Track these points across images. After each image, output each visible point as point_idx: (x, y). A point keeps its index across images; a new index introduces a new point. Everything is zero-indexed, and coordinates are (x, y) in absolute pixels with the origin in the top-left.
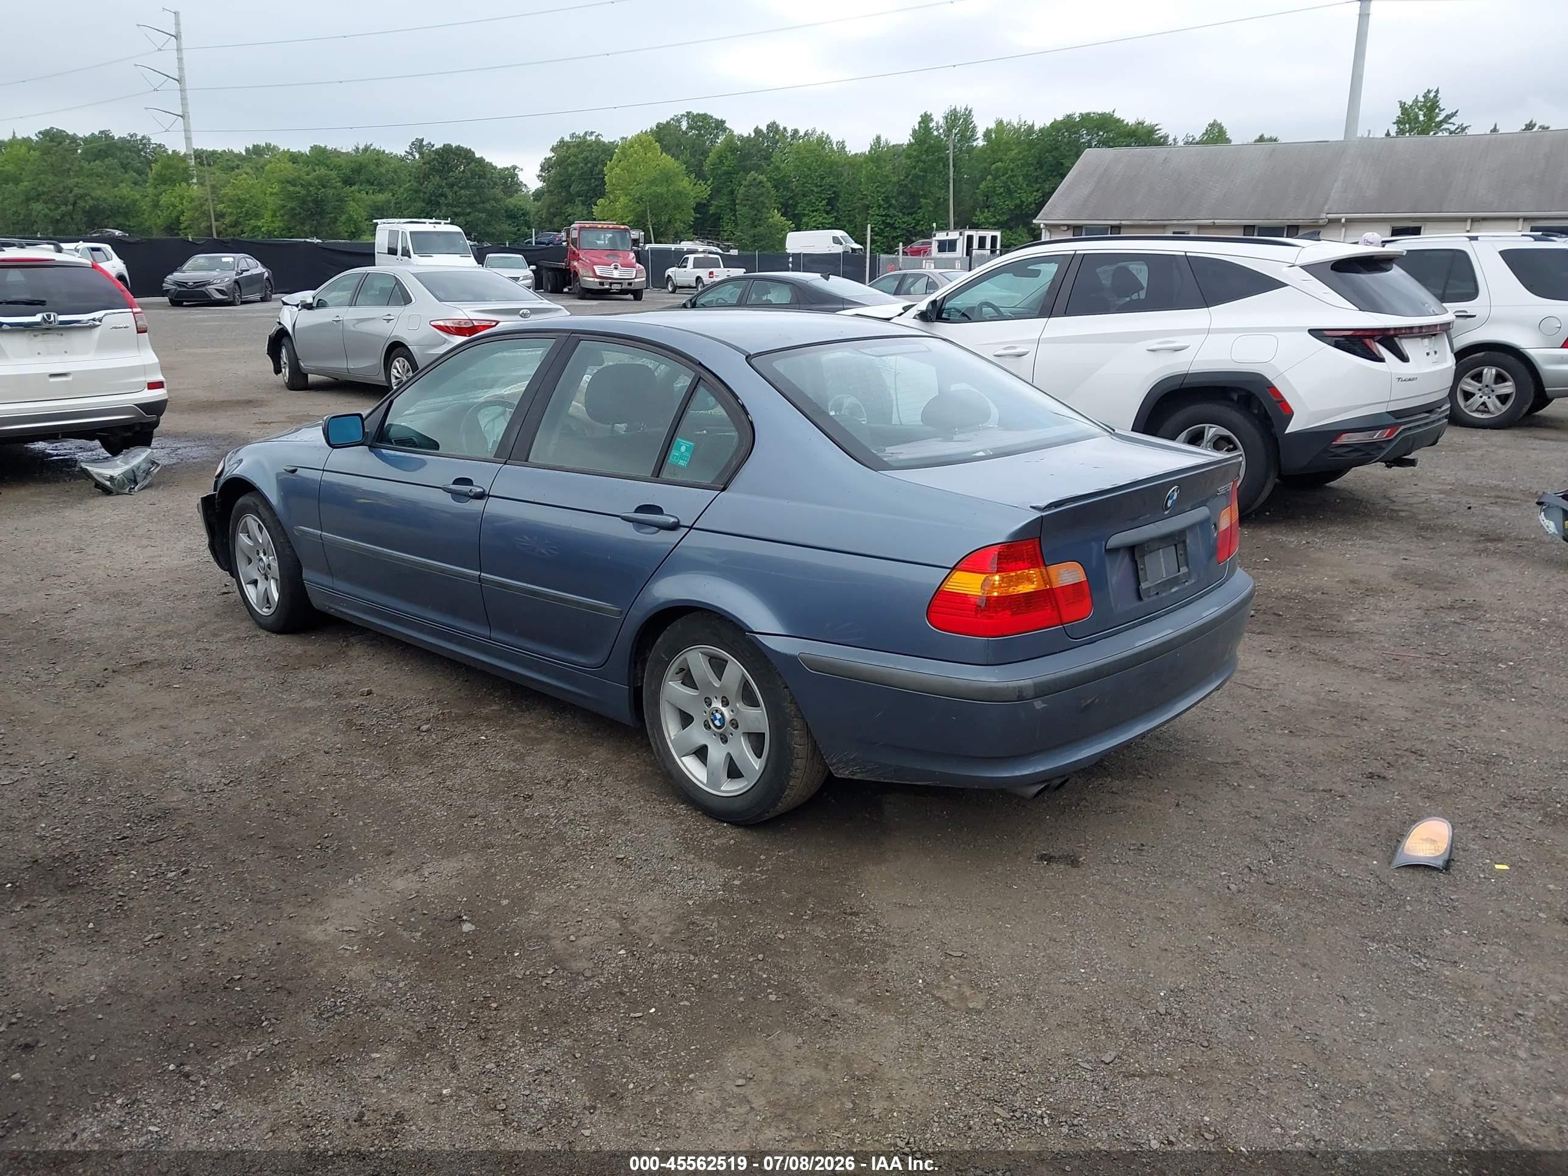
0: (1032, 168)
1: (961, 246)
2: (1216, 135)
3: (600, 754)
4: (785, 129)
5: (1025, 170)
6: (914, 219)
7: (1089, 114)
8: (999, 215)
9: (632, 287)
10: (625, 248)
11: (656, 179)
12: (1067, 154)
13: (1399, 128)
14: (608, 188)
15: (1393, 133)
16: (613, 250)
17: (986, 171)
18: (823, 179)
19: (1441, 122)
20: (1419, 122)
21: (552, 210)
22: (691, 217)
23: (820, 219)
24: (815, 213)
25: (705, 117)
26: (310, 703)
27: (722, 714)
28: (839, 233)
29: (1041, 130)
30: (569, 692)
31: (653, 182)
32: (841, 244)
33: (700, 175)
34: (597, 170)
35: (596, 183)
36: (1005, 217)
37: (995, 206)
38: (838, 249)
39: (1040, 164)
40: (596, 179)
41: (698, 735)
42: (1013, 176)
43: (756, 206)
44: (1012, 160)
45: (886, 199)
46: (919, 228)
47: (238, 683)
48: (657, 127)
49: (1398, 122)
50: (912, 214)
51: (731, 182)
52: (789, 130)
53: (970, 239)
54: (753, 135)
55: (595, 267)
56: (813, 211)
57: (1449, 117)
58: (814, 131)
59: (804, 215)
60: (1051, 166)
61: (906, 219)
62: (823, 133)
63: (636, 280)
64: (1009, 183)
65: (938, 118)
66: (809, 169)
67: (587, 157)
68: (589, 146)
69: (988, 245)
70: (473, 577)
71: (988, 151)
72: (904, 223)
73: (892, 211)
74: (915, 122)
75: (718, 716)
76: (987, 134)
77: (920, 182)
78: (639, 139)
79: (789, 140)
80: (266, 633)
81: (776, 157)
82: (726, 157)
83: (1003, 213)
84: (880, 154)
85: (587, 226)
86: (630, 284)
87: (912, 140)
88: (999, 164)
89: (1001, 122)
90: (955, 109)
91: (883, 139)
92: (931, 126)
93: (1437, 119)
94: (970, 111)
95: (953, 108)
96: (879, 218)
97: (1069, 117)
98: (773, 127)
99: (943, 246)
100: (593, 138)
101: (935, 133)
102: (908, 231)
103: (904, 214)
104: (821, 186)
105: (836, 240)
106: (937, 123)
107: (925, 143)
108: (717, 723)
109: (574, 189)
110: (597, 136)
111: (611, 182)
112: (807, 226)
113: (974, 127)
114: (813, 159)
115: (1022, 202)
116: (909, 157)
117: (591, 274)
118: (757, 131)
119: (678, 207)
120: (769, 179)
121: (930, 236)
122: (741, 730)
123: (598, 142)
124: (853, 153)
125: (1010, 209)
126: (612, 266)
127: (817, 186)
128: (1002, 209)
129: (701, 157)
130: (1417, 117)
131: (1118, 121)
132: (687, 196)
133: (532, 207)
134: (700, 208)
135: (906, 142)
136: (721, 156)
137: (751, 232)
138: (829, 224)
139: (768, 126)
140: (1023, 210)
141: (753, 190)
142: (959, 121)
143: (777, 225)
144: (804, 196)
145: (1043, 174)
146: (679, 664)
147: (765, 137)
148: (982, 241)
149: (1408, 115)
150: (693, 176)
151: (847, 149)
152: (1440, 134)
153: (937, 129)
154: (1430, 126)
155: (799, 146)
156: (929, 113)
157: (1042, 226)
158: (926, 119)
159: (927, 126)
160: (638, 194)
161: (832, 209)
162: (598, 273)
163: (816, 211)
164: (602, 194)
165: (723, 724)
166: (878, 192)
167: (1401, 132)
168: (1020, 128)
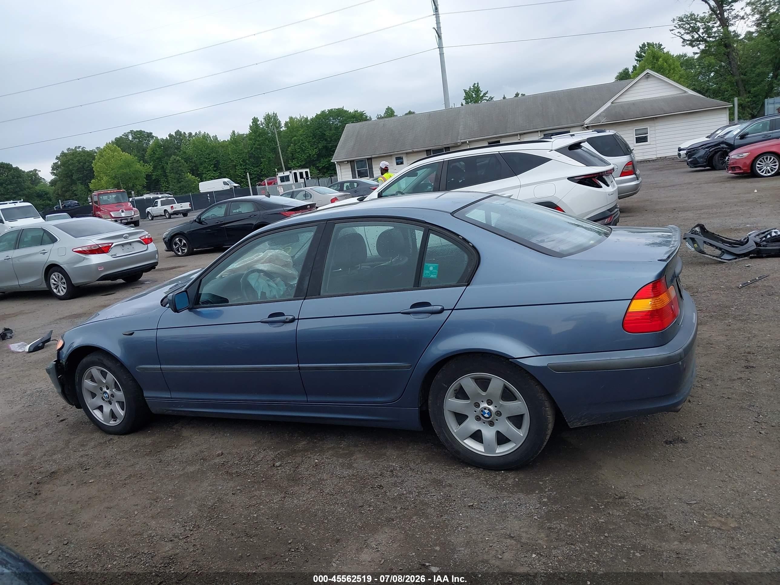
0: (311, 138)
1: (292, 178)
2: (390, 113)
3: (391, 452)
4: (184, 133)
5: (308, 140)
6: (260, 169)
7: (332, 109)
8: (300, 162)
9: (133, 220)
10: (125, 201)
11: (122, 166)
12: (326, 129)
13: (466, 101)
14: (96, 174)
15: (464, 104)
16: (118, 202)
17: (290, 142)
18: (209, 155)
19: (482, 96)
20: (474, 98)
21: (63, 189)
22: (145, 182)
23: (212, 174)
24: (209, 172)
25: (141, 132)
26: (191, 469)
27: (489, 410)
28: (226, 180)
29: (312, 120)
30: (372, 420)
31: (121, 167)
32: (228, 185)
33: (145, 162)
34: (86, 166)
35: (87, 172)
36: (304, 163)
37: (297, 158)
38: (227, 187)
39: (314, 136)
40: (86, 170)
41: (472, 425)
42: (303, 143)
43: (178, 172)
44: (301, 135)
45: (244, 161)
46: (263, 173)
47: (130, 469)
48: (115, 140)
49: (465, 99)
50: (258, 167)
51: (162, 162)
52: (187, 133)
53: (295, 174)
54: (168, 138)
55: (111, 213)
56: (207, 171)
57: (485, 94)
58: (200, 132)
59: (203, 173)
60: (320, 136)
61: (256, 169)
62: (205, 133)
63: (135, 216)
64: (302, 146)
65: (261, 119)
66: (201, 151)
67: (79, 160)
68: (79, 154)
69: (305, 176)
70: (294, 368)
71: (289, 133)
72: (255, 171)
73: (248, 166)
74: (250, 123)
75: (487, 411)
76: (286, 124)
77: (259, 151)
78: (108, 146)
79: (188, 138)
80: (119, 436)
81: (183, 147)
82: (156, 151)
83: (302, 161)
84: (236, 139)
85: (102, 193)
86: (132, 219)
87: (251, 131)
88: (295, 138)
89: (292, 117)
90: (268, 114)
91: (236, 132)
92: (258, 123)
93: (481, 96)
94: (276, 114)
95: (267, 114)
96: (242, 170)
97: (323, 112)
98: (178, 133)
99: (283, 179)
100: (80, 149)
101: (261, 126)
102: (258, 175)
103: (254, 167)
104: (209, 158)
105: (225, 183)
106: (261, 121)
107: (257, 132)
108: (486, 415)
109: (74, 177)
110: (82, 148)
111: (97, 170)
112: (206, 179)
113: (280, 122)
114: (202, 146)
115: (310, 155)
116: (250, 139)
117: (109, 217)
118: (170, 136)
119: (136, 178)
120: (182, 158)
121: (275, 175)
122: (505, 415)
123: (84, 151)
124: (222, 140)
125: (305, 159)
126: (120, 211)
127: (207, 158)
128: (301, 159)
129: (143, 152)
130: (472, 96)
131: (346, 111)
132: (141, 172)
133: (51, 190)
134: (148, 177)
135: (248, 132)
136: (154, 150)
137: (179, 185)
138: (217, 176)
139: (175, 133)
140: (311, 158)
141: (175, 164)
142: (271, 119)
143: (191, 180)
144: (201, 164)
145: (317, 140)
146: (455, 387)
147: (175, 138)
148: (301, 174)
149: (469, 95)
150: (142, 161)
151: (218, 139)
152: (483, 102)
153: (262, 125)
154: (478, 99)
155: (193, 140)
156: (256, 117)
157: (336, 163)
158: (255, 120)
159: (256, 124)
160: (114, 175)
161: (217, 169)
162: (113, 216)
163: (209, 171)
164: (93, 177)
165: (491, 415)
166: (239, 158)
167: (467, 103)
168: (301, 120)
